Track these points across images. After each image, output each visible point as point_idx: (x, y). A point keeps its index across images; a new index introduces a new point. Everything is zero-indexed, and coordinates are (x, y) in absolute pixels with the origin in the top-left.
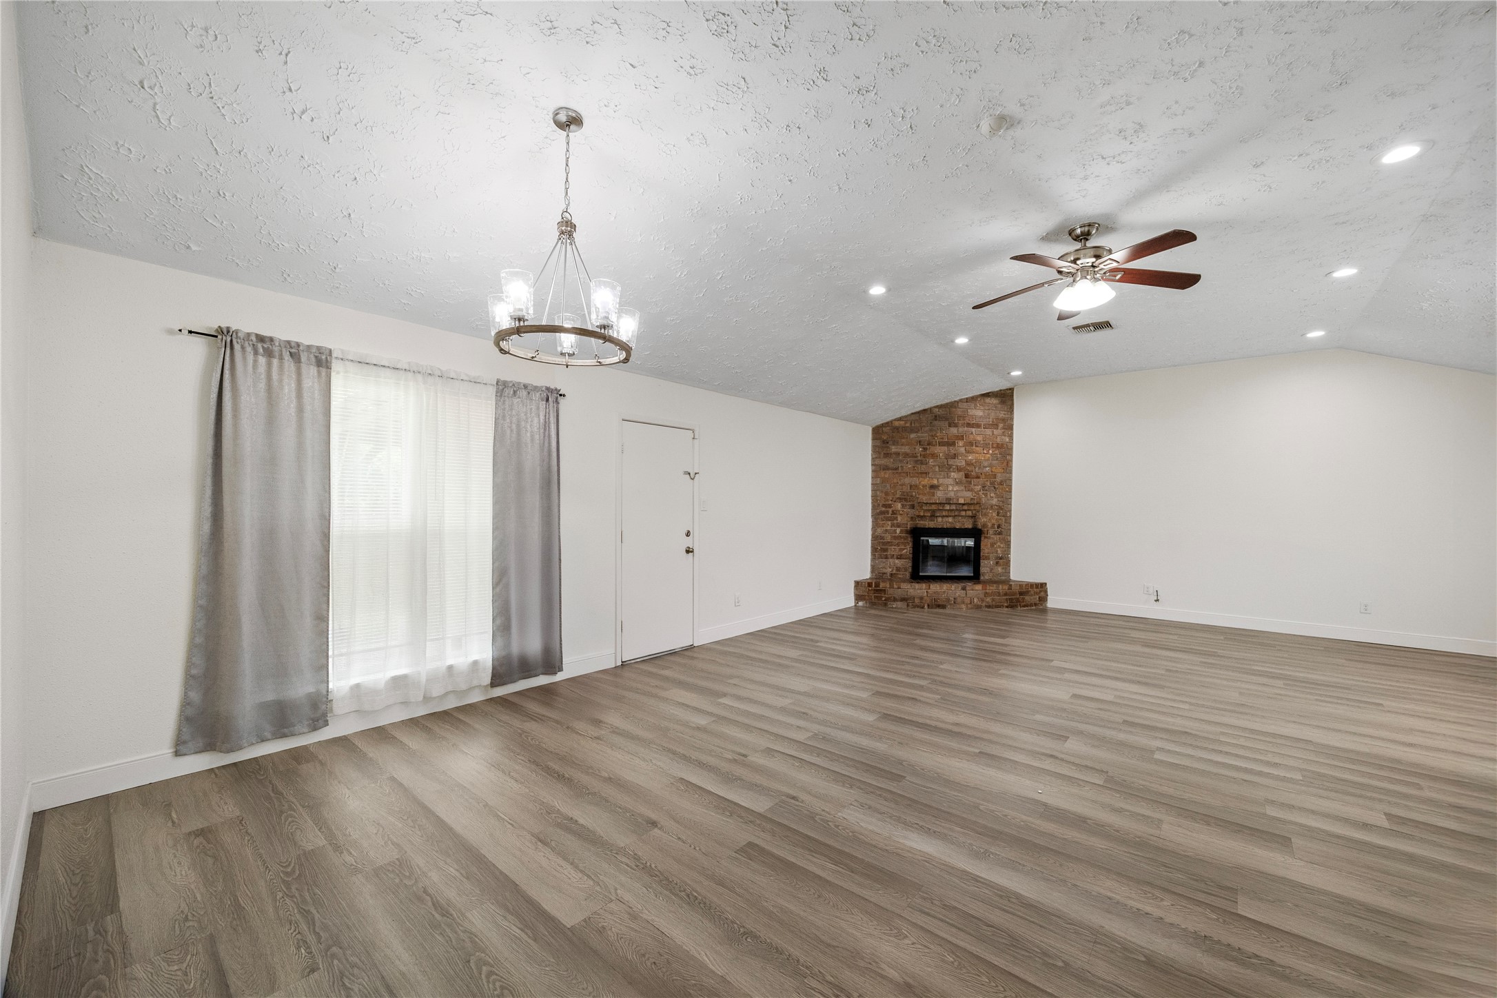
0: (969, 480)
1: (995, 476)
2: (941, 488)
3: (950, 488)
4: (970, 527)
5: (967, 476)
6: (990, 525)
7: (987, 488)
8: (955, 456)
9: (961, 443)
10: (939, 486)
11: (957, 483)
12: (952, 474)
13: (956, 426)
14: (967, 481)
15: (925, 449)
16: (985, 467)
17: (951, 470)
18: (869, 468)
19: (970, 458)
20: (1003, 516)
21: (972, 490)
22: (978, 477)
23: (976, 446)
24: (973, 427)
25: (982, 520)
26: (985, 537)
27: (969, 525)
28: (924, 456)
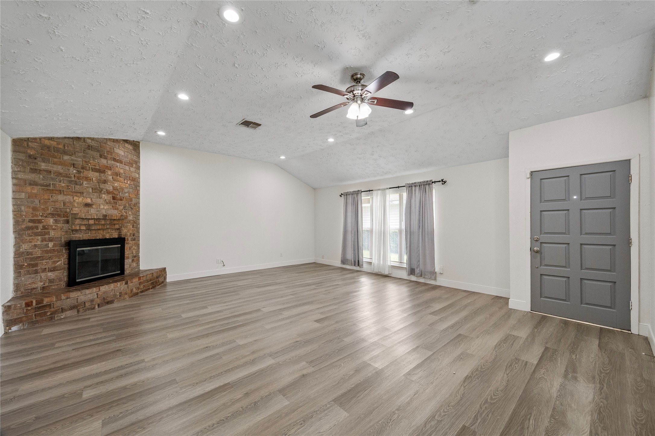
0: (116, 201)
1: (131, 200)
2: (94, 206)
3: (102, 207)
4: (117, 236)
5: (114, 198)
6: (129, 234)
7: (127, 208)
8: (105, 182)
9: (109, 172)
10: (93, 205)
11: (107, 203)
12: (103, 195)
13: (106, 158)
14: (114, 202)
15: (79, 172)
16: (126, 193)
17: (102, 192)
18: (10, 182)
19: (116, 185)
20: (136, 228)
21: (117, 209)
22: (121, 200)
23: (120, 177)
24: (118, 162)
25: (124, 231)
26: (127, 243)
27: (115, 235)
28: (78, 178)
